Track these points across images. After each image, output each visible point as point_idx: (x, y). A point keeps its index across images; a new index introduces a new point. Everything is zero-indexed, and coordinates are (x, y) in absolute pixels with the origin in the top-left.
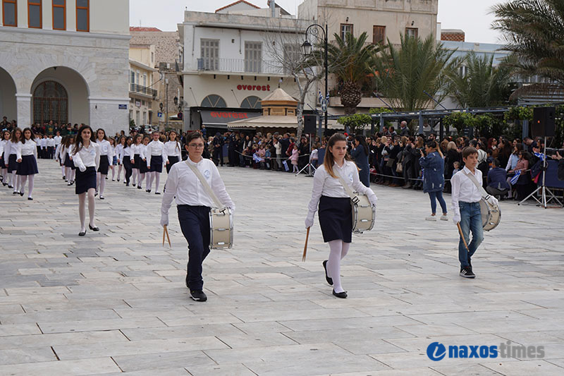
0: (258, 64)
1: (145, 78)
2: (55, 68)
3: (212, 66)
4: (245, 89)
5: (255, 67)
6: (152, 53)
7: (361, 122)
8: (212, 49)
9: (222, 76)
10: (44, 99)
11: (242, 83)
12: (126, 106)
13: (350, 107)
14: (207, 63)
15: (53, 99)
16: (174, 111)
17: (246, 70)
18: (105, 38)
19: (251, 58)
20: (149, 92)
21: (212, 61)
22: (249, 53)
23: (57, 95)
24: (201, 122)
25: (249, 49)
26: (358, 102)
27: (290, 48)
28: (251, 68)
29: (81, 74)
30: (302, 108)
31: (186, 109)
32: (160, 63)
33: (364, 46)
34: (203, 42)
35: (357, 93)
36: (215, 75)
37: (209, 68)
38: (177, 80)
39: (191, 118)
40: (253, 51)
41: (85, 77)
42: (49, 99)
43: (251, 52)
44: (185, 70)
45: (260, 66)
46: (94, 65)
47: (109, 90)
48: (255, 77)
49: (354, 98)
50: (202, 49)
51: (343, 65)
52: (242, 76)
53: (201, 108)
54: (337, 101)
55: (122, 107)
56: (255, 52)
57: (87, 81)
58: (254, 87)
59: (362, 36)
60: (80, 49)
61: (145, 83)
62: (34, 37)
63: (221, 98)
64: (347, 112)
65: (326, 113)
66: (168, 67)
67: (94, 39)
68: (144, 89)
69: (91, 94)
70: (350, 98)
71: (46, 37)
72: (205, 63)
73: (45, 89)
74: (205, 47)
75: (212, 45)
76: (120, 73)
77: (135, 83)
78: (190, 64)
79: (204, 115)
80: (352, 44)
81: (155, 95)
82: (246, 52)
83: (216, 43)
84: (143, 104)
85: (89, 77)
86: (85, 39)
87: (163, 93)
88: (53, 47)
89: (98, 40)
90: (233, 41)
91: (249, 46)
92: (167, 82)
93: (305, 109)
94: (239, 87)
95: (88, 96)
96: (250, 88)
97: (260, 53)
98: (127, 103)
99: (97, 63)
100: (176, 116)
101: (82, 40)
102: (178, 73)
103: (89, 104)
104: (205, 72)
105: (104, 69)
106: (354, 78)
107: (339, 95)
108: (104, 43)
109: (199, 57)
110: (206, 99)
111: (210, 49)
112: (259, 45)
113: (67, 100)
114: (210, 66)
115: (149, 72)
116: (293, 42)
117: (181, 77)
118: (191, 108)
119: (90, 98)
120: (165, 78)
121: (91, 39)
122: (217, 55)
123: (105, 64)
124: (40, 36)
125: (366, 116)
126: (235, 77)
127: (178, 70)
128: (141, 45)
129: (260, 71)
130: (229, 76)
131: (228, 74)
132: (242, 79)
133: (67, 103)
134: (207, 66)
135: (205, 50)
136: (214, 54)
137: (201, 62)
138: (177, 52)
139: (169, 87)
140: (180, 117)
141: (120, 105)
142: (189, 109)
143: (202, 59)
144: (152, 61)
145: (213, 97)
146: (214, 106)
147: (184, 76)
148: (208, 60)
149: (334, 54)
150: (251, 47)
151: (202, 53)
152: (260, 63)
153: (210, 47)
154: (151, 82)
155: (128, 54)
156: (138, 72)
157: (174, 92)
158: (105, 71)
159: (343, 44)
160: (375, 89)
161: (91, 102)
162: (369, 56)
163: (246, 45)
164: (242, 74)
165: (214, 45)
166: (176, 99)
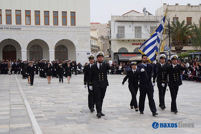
0: (140, 35)
1: (95, 42)
2: (63, 40)
3: (122, 37)
4: (135, 45)
5: (139, 36)
6: (98, 32)
7: (184, 57)
8: (122, 30)
9: (126, 40)
10: (59, 52)
11: (134, 42)
12: (89, 53)
13: (178, 50)
14: (120, 35)
15: (62, 52)
16: (107, 54)
17: (135, 37)
18: (81, 28)
19: (137, 33)
20: (96, 48)
21: (122, 34)
22: (136, 31)
23: (63, 50)
24: (118, 58)
25: (136, 29)
26: (182, 48)
27: (153, 28)
28: (137, 36)
29: (73, 42)
30: (159, 51)
31: (112, 54)
32: (101, 36)
33: (184, 26)
34: (118, 27)
35: (181, 45)
36: (123, 40)
37: (121, 37)
38: (108, 43)
39: (114, 57)
40: (138, 30)
41: (74, 43)
42: (61, 52)
43: (137, 30)
44: (111, 39)
45: (141, 36)
46: (77, 38)
47: (83, 47)
48: (139, 40)
49: (180, 47)
50: (118, 30)
51: (175, 34)
52: (134, 40)
53: (118, 53)
54: (173, 48)
55: (88, 54)
56: (139, 30)
57: (75, 44)
58: (139, 44)
59: (183, 22)
60: (72, 32)
61: (95, 44)
62: (56, 29)
63: (126, 49)
64: (178, 53)
65: (170, 53)
66: (104, 37)
67: (77, 28)
68: (95, 46)
69: (76, 49)
70: (178, 47)
71: (60, 28)
72: (119, 36)
73: (59, 48)
74: (119, 29)
75: (122, 28)
76: (87, 41)
77: (91, 44)
78: (114, 36)
79: (119, 56)
80: (179, 25)
81: (99, 48)
82: (135, 30)
83: (123, 27)
84: (95, 52)
85: (75, 43)
86: (74, 28)
87: (102, 48)
88: (62, 32)
89: (79, 29)
90: (130, 26)
91: (136, 28)
92: (104, 43)
93: (160, 52)
94: (133, 44)
95: (75, 50)
96: (137, 44)
97: (141, 30)
98: (90, 52)
99: (78, 37)
100: (108, 56)
101: (73, 29)
102: (109, 40)
103: (76, 53)
104: (119, 39)
105: (81, 40)
106: (180, 39)
107: (174, 46)
108: (81, 30)
109: (117, 33)
110: (120, 50)
111: (121, 30)
112: (140, 28)
113: (67, 52)
114: (121, 36)
115: (96, 39)
116: (155, 25)
117: (110, 41)
118: (114, 53)
119: (76, 51)
120: (103, 42)
121: (76, 28)
122: (124, 32)
123: (81, 38)
124: (57, 28)
125: (187, 54)
126: (131, 40)
127: (108, 39)
128: (93, 29)
129: (141, 38)
130: (129, 40)
131: (129, 39)
132: (134, 41)
133: (67, 53)
134: (120, 36)
135: (119, 30)
136: (123, 32)
137: (118, 35)
138: (107, 31)
139: (104, 45)
140: (110, 56)
141: (87, 53)
142: (113, 54)
143: (118, 34)
144: (98, 35)
145: (123, 49)
146: (124, 52)
147: (111, 41)
148: (120, 34)
149: (172, 30)
150: (137, 28)
151: (118, 31)
152: (141, 34)
153: (121, 29)
154: (97, 44)
155: (90, 33)
156: (92, 40)
157: (106, 47)
158: (82, 40)
159: (175, 26)
160: (188, 43)
161: (76, 52)
162: (186, 30)
163: (135, 28)
164: (134, 39)
165: (123, 28)
166: (108, 50)
